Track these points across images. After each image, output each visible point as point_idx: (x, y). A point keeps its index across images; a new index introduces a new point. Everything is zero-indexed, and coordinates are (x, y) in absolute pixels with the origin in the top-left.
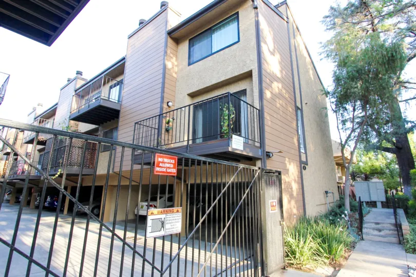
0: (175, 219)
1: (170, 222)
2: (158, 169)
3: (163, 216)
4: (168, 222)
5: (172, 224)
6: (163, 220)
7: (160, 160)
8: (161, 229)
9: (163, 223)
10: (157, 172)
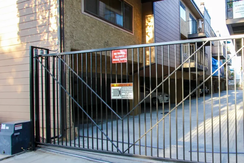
0: (128, 90)
1: (125, 91)
2: (114, 60)
3: (120, 88)
4: (123, 91)
5: (126, 93)
6: (120, 90)
7: (115, 54)
8: (119, 95)
9: (120, 92)
10: (114, 62)
